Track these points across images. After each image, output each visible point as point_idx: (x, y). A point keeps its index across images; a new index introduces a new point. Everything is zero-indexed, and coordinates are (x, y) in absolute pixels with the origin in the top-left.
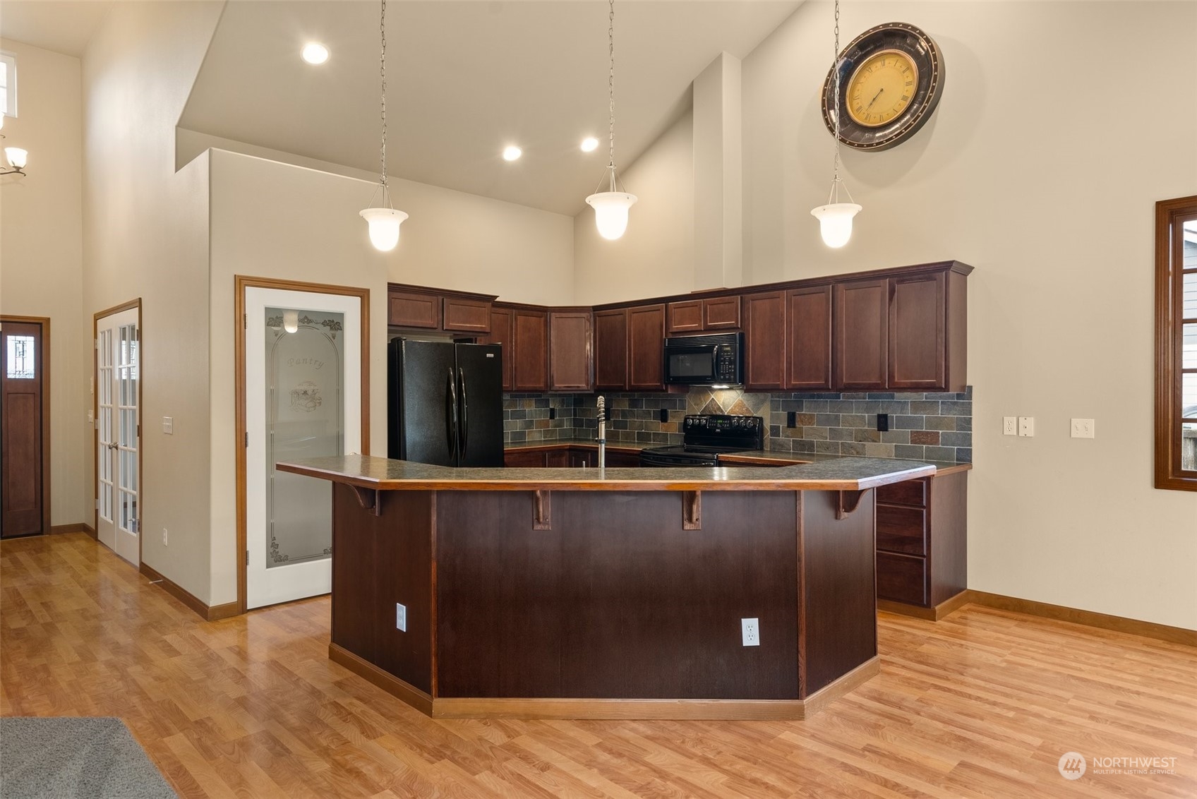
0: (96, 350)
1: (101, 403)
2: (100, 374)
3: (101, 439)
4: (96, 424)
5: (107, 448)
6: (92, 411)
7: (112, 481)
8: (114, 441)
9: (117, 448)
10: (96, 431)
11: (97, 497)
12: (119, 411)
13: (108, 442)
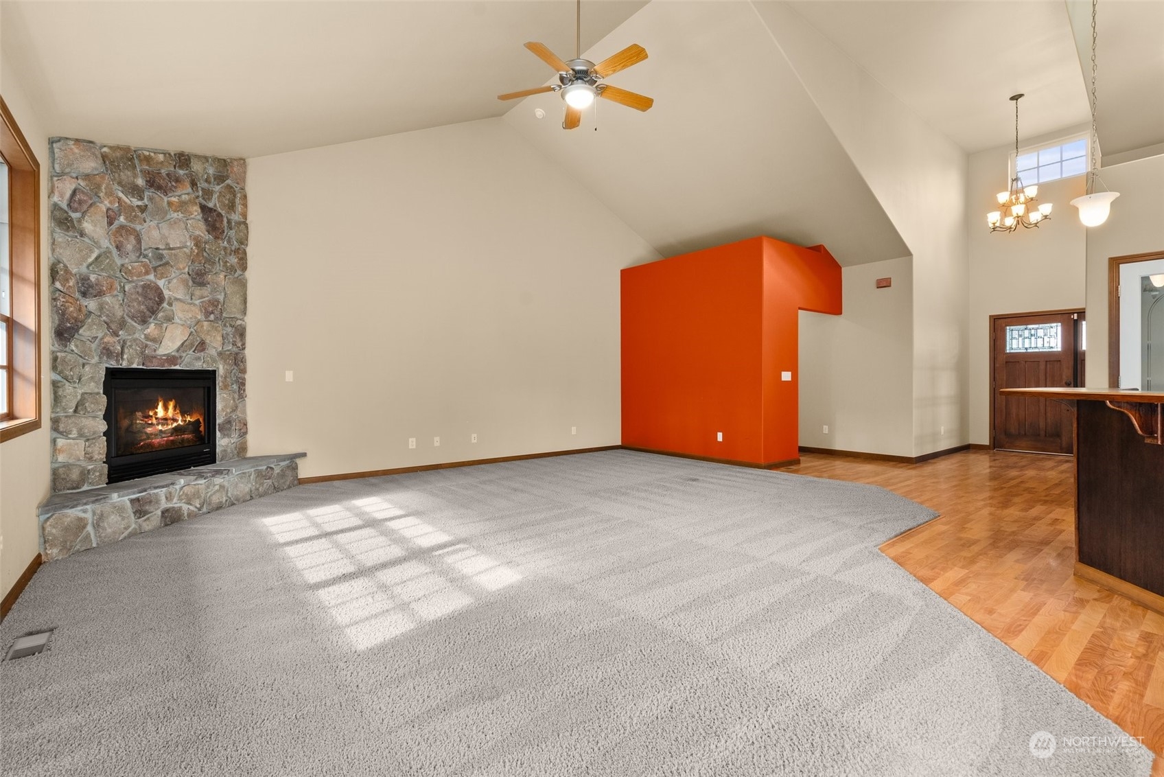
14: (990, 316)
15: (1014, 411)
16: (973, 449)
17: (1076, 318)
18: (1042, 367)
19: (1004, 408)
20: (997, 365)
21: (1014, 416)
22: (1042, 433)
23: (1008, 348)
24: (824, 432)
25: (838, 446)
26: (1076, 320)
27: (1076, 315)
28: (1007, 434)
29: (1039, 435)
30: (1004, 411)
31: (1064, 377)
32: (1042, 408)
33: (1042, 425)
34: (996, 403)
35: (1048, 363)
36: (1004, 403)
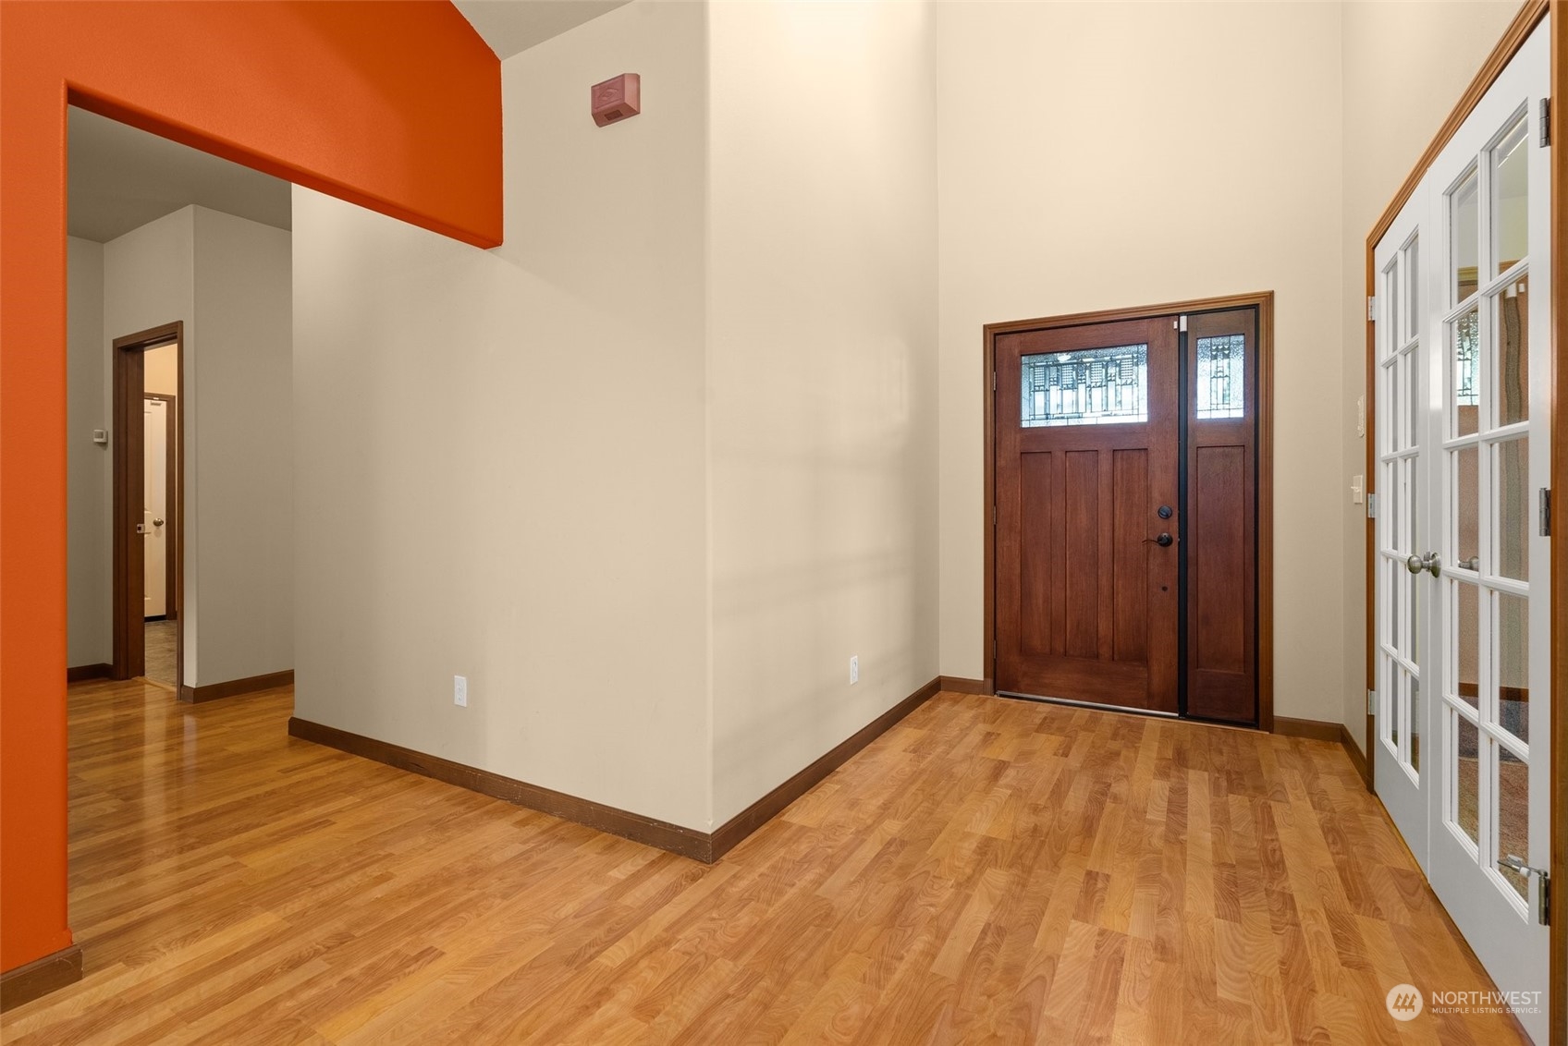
0: (1371, 325)
1: (1384, 449)
2: (1383, 378)
3: (1384, 543)
4: (1368, 505)
5: (1402, 569)
6: (1361, 479)
7: (1414, 660)
8: (1425, 548)
9: (1435, 571)
10: (1371, 523)
11: (1371, 684)
12: (1446, 455)
13: (1405, 552)
14: (985, 326)
15: (1039, 588)
16: (947, 690)
17: (1183, 328)
18: (1105, 466)
19: (1018, 581)
20: (1001, 463)
21: (1040, 601)
22: (1105, 651)
23: (1025, 414)
24: (457, 702)
25: (494, 762)
26: (1186, 333)
27: (1183, 319)
28: (1025, 651)
29: (1097, 656)
30: (1018, 588)
31: (1156, 494)
32: (1104, 581)
33: (1104, 627)
34: (999, 566)
35: (1119, 455)
36: (1017, 566)
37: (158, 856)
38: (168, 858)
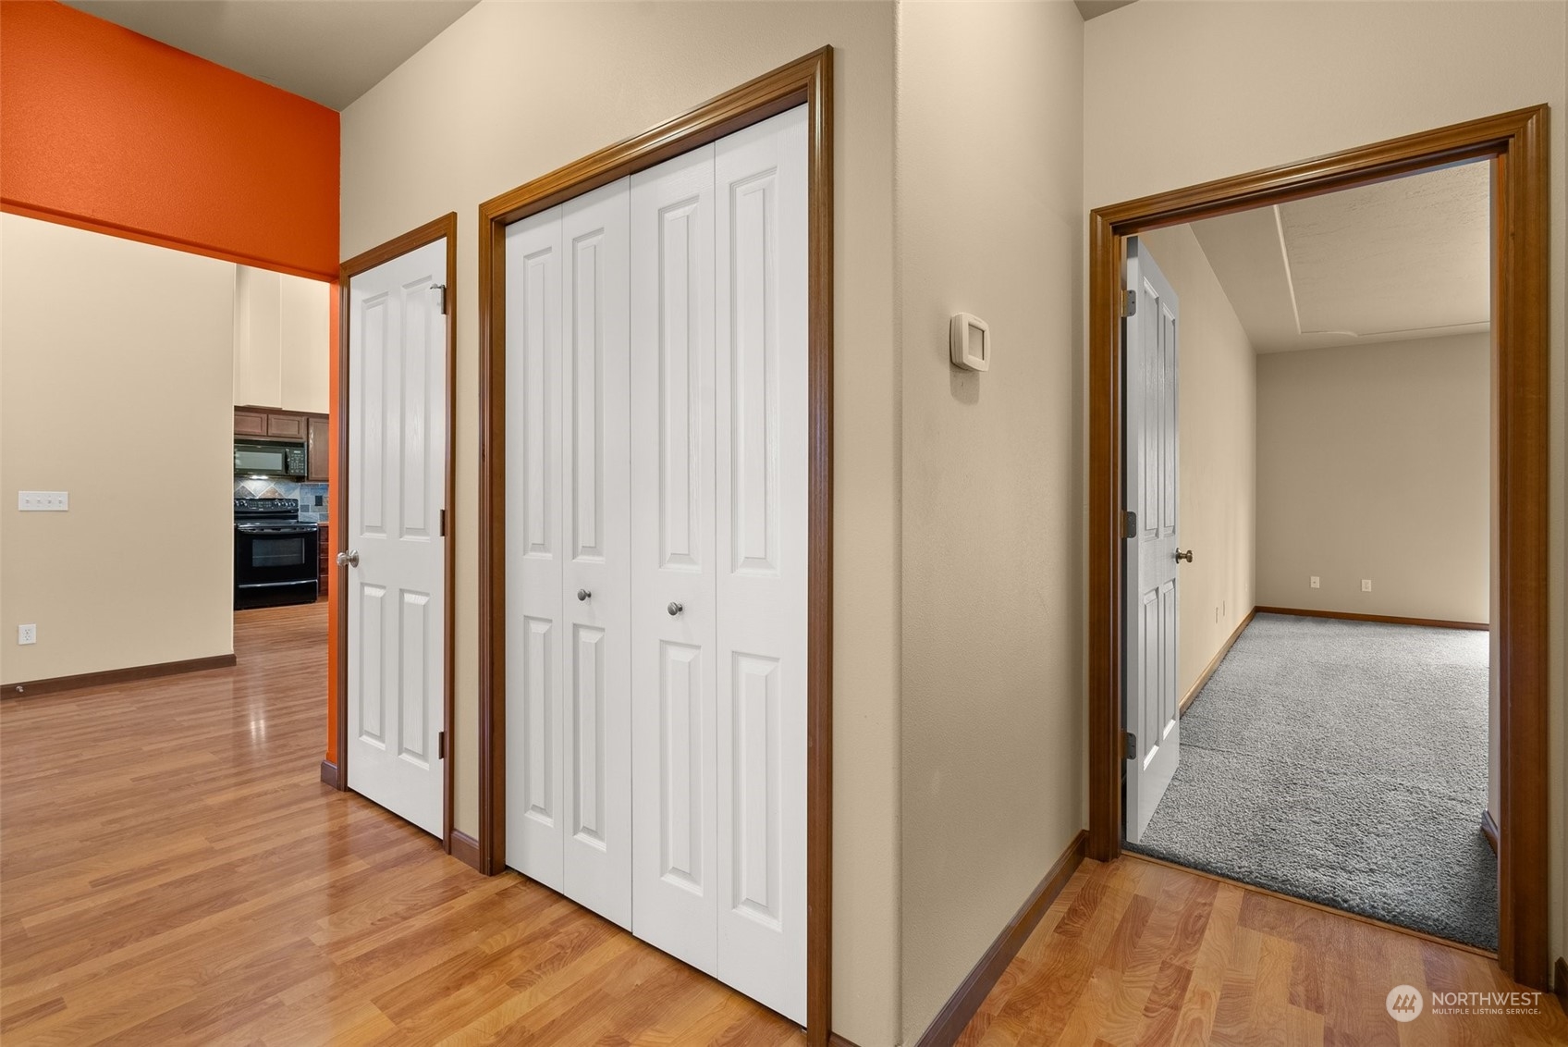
37: (275, 854)
38: (266, 851)
